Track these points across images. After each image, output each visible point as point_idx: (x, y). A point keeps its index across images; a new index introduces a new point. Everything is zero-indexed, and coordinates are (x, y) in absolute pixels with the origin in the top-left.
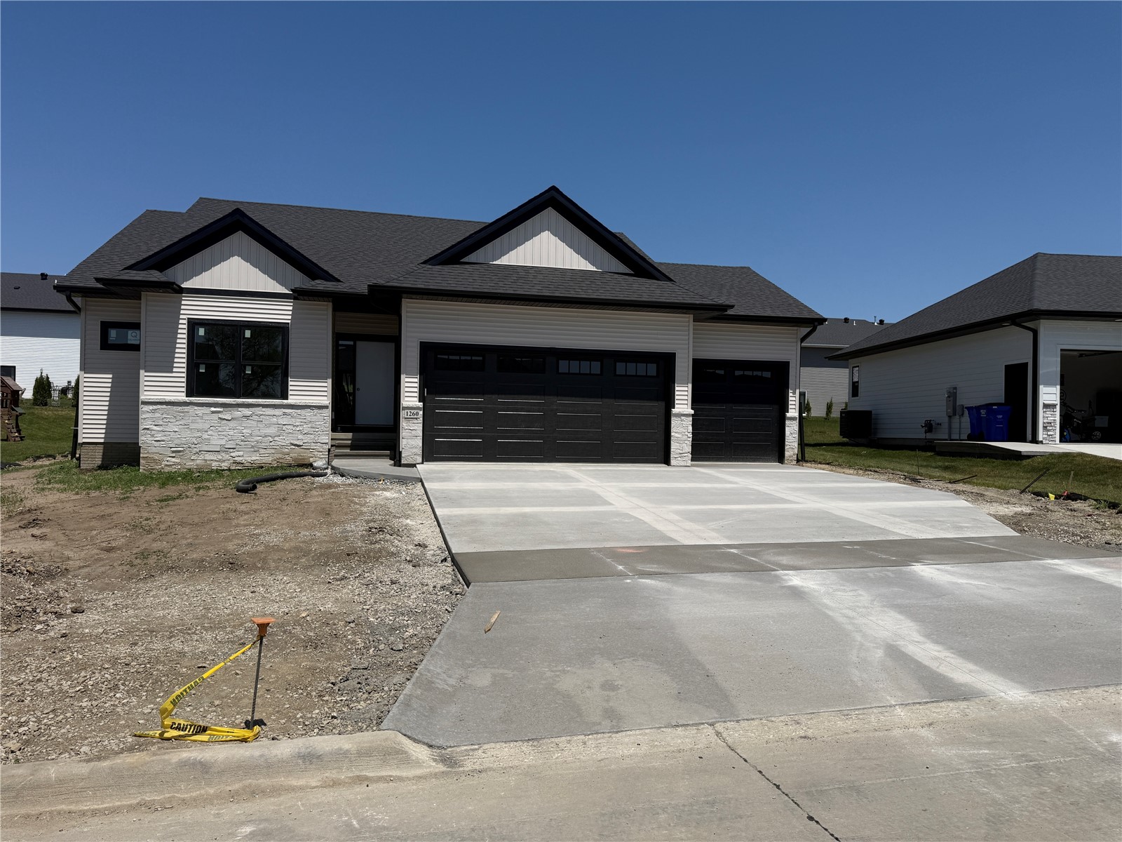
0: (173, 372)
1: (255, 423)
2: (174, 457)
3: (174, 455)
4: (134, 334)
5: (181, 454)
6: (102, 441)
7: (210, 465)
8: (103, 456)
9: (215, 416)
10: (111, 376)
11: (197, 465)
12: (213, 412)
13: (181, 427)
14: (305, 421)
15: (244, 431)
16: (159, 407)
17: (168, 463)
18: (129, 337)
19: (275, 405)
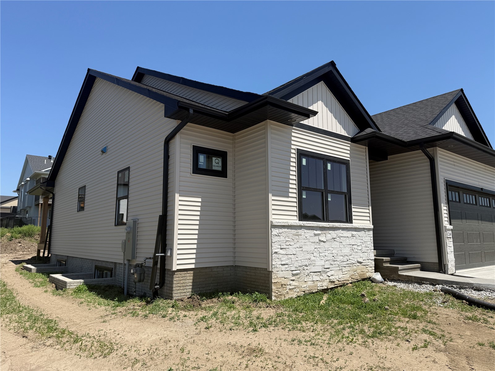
0: (289, 197)
1: (338, 244)
2: (293, 280)
3: (293, 278)
4: (217, 161)
5: (298, 276)
6: (193, 266)
7: (316, 286)
8: (193, 282)
9: (316, 239)
10: (200, 200)
11: (309, 287)
12: (315, 235)
13: (297, 249)
14: (362, 241)
15: (334, 252)
16: (284, 230)
17: (291, 287)
18: (214, 163)
19: (347, 228)
